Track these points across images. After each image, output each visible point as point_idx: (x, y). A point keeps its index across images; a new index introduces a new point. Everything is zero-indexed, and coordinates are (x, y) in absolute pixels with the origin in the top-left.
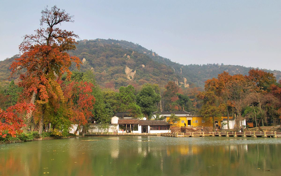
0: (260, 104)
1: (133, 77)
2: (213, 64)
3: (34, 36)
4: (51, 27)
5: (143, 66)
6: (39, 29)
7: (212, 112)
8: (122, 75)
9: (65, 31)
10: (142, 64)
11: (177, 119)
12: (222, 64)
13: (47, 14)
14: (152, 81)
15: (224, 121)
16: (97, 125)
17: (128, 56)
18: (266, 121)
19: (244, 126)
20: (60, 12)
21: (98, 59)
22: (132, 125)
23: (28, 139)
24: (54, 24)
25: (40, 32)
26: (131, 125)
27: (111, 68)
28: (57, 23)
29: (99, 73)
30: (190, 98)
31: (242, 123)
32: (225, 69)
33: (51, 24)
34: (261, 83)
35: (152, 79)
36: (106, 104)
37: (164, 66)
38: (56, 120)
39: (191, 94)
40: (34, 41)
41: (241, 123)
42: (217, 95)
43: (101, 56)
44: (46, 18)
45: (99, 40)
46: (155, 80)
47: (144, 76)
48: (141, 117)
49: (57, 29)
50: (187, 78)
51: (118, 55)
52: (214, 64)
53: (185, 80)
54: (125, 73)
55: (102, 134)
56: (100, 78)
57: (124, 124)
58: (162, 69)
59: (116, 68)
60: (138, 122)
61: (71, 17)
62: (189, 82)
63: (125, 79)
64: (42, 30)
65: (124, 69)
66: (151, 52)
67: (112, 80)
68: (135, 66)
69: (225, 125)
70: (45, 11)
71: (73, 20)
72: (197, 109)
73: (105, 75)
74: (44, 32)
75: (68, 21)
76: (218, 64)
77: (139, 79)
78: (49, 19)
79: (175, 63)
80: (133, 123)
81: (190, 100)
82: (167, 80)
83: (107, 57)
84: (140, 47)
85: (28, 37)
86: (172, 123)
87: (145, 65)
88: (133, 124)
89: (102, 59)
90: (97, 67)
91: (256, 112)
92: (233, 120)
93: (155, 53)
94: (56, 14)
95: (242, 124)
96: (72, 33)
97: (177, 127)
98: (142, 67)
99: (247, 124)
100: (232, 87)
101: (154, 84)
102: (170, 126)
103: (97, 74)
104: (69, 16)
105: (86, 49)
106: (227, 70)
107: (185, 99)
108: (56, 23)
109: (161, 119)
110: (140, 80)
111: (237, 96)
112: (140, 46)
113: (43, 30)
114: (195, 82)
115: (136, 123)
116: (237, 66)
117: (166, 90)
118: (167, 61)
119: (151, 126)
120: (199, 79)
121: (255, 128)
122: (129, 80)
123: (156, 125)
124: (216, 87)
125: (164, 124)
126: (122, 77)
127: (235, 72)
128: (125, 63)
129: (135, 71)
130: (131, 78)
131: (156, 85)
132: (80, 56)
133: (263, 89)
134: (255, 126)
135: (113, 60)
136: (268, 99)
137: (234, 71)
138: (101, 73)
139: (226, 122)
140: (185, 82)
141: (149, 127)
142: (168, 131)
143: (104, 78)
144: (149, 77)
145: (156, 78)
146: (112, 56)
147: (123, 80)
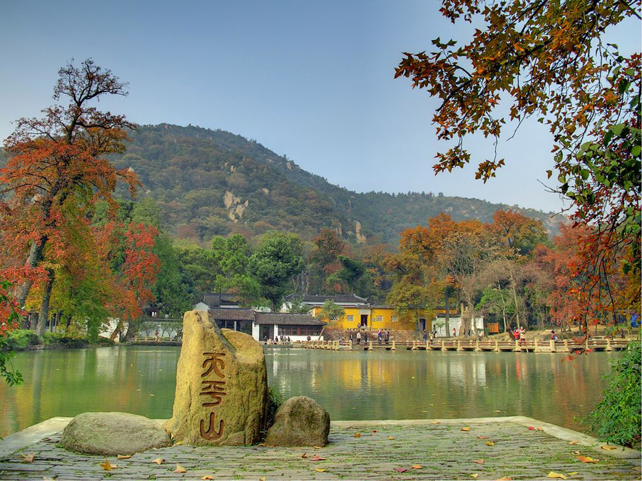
0: (514, 284)
1: (240, 215)
2: (421, 193)
3: (39, 120)
4: (79, 103)
5: (266, 191)
6: (53, 109)
7: (413, 298)
8: (218, 209)
9: (109, 114)
10: (264, 187)
11: (338, 313)
12: (441, 194)
13: (72, 77)
14: (284, 226)
15: (438, 319)
16: (160, 321)
17: (232, 167)
18: (525, 320)
19: (480, 330)
20: (100, 73)
21: (164, 170)
22: (238, 322)
23: (17, 346)
24: (86, 98)
25: (53, 113)
26: (235, 322)
27: (192, 194)
28: (91, 97)
29: (163, 203)
30: (368, 266)
31: (475, 323)
32: (447, 206)
33: (78, 97)
34: (518, 241)
35: (284, 222)
36: (183, 275)
37: (312, 192)
38: (75, 305)
39: (371, 258)
40: (39, 132)
41: (472, 323)
42: (425, 262)
43: (170, 165)
44: (68, 84)
45: (166, 127)
46: (290, 224)
47: (266, 214)
48: (260, 306)
49: (92, 110)
50: (362, 221)
51: (210, 164)
52: (423, 193)
53: (358, 226)
54: (223, 206)
55: (171, 341)
56: (167, 216)
57: (221, 320)
58: (308, 201)
59: (203, 193)
60: (251, 317)
61: (122, 85)
62: (367, 232)
63: (224, 220)
64: (57, 111)
65: (223, 196)
66: (284, 160)
67: (194, 220)
68: (248, 191)
69: (440, 326)
70: (67, 69)
71: (126, 92)
72: (382, 291)
73: (178, 208)
74: (63, 115)
75: (116, 93)
76: (431, 194)
77: (255, 220)
78: (76, 87)
79: (336, 188)
80: (241, 318)
81: (367, 270)
82: (318, 225)
83: (184, 167)
84: (260, 147)
85: (26, 122)
86: (327, 321)
87: (270, 190)
88: (240, 321)
89: (173, 171)
90: (159, 190)
91: (505, 300)
92: (457, 317)
93: (292, 162)
94: (90, 77)
95: (475, 326)
96: (124, 120)
97: (337, 329)
98: (262, 194)
99: (485, 326)
100: (458, 246)
101: (290, 233)
102: (322, 326)
103: (160, 204)
104: (119, 82)
105: (137, 147)
106: (451, 209)
107: (358, 270)
108: (89, 97)
109: (304, 311)
110: (257, 223)
111: (466, 267)
112: (260, 145)
113: (61, 109)
114: (380, 231)
115: (249, 319)
116: (473, 200)
117: (316, 247)
118: (320, 183)
119: (280, 326)
120: (388, 226)
121: (502, 334)
122: (233, 221)
123: (291, 323)
124: (423, 246)
125: (309, 323)
126: (217, 214)
127: (467, 213)
128: (224, 183)
129: (247, 203)
130: (237, 217)
131: (294, 236)
132: (122, 161)
133: (520, 253)
134: (501, 331)
135: (199, 174)
136: (527, 274)
137: (465, 212)
138: (170, 204)
139: (443, 320)
140: (357, 231)
141: (276, 329)
142: (318, 337)
143: (175, 216)
144: (278, 218)
145: (293, 221)
146: (195, 166)
147: (221, 221)
